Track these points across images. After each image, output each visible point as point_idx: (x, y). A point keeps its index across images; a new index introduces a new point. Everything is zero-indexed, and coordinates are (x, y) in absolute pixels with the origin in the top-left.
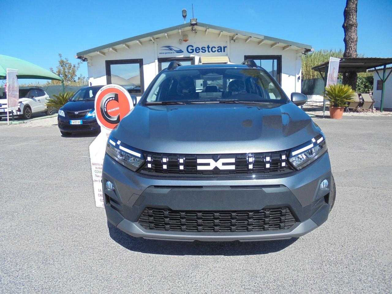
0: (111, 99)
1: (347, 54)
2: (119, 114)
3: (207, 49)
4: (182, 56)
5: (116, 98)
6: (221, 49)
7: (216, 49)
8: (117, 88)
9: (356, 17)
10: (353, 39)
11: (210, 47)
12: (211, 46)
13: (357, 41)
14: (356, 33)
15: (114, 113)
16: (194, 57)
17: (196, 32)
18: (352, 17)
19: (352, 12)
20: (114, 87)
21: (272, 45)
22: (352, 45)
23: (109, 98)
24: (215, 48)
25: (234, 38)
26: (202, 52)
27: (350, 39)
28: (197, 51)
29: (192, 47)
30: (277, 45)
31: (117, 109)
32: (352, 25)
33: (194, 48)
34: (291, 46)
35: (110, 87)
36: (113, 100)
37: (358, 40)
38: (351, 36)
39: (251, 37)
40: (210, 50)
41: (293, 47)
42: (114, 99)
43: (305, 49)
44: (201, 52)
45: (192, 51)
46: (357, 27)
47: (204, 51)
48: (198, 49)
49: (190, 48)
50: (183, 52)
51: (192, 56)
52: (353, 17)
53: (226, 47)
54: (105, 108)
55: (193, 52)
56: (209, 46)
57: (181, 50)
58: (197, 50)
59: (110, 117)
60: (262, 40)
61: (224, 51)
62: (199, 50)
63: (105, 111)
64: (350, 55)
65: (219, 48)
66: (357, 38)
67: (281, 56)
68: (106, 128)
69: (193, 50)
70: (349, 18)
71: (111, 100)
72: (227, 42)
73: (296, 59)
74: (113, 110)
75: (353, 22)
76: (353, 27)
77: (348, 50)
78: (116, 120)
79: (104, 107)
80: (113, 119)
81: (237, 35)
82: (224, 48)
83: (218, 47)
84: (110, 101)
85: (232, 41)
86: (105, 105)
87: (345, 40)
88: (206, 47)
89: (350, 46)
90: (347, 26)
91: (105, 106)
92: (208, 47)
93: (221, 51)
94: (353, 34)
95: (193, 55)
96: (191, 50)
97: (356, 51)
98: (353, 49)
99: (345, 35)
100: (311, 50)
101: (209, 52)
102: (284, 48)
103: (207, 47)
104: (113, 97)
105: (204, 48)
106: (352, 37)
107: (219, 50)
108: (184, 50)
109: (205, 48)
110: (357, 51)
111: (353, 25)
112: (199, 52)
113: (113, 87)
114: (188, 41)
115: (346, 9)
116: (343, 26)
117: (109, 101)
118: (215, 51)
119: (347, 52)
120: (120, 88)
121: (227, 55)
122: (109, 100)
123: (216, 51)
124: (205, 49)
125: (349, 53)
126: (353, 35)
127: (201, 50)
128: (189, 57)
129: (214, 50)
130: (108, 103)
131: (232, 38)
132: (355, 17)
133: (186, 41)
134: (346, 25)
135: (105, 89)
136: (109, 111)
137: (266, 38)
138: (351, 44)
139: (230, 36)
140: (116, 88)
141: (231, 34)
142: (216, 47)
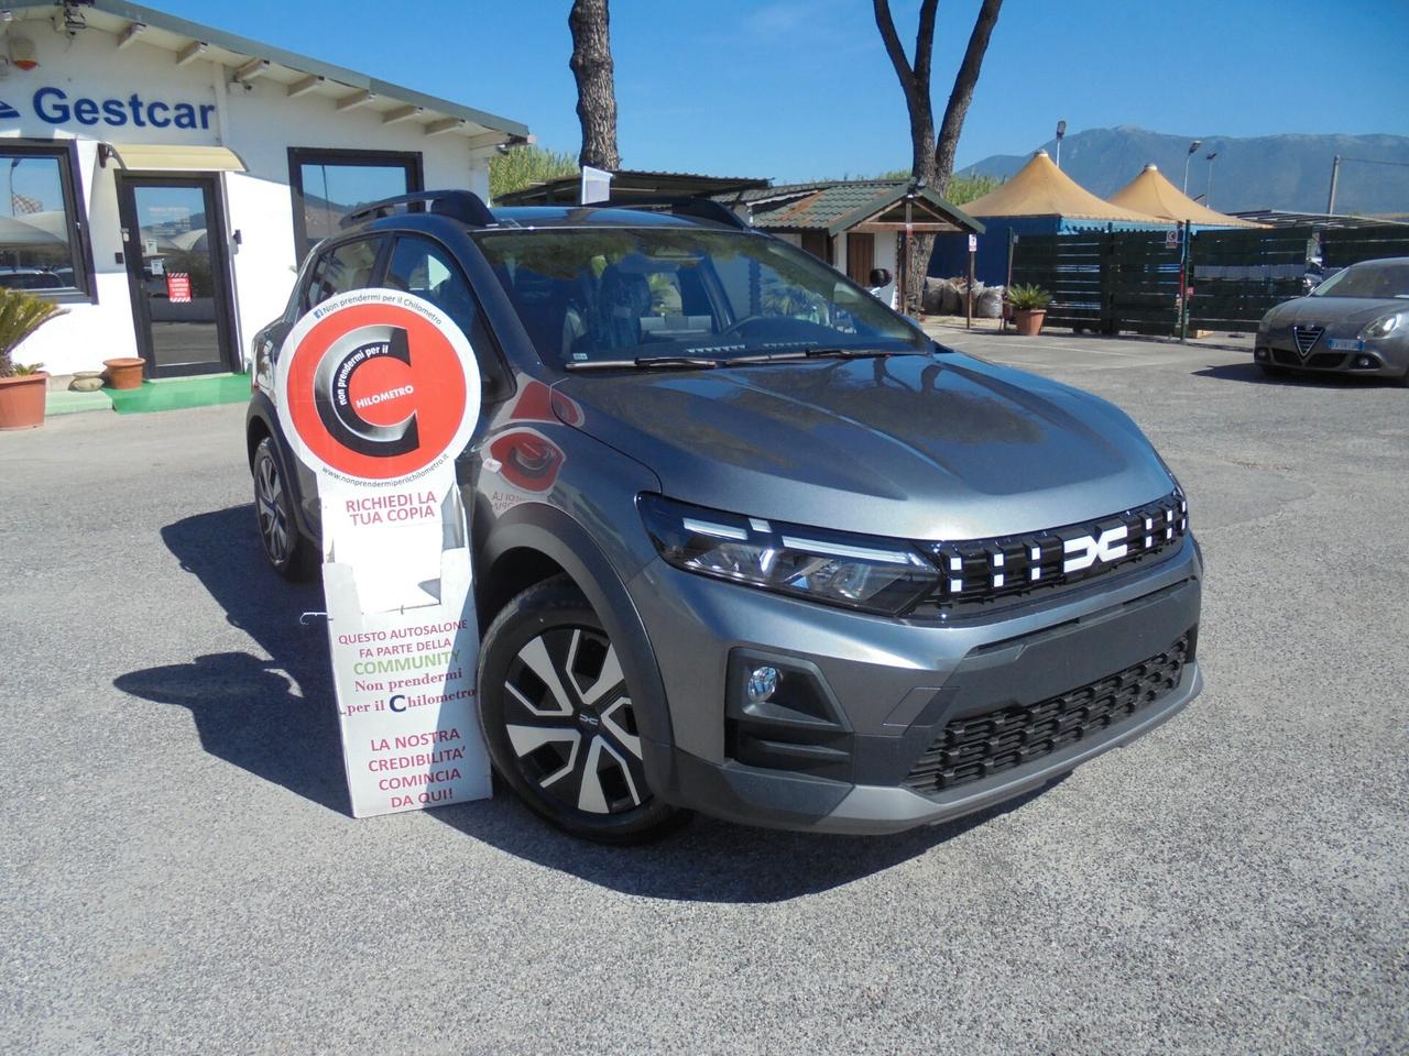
0: (369, 352)
1: (592, 155)
2: (415, 411)
3: (128, 111)
4: (15, 134)
5: (399, 346)
6: (192, 117)
7: (171, 114)
8: (402, 305)
9: (608, 39)
10: (605, 110)
11: (141, 104)
12: (146, 100)
13: (615, 116)
14: (613, 92)
15: (390, 411)
16: (73, 143)
17: (73, 33)
18: (596, 37)
19: (597, 23)
20: (387, 302)
21: (389, 115)
22: (604, 128)
23: (363, 348)
24: (165, 108)
25: (249, 77)
26: (108, 120)
27: (595, 108)
28: (87, 117)
29: (61, 95)
30: (417, 115)
31: (402, 393)
32: (599, 65)
33: (70, 102)
34: (463, 121)
35: (363, 302)
36: (380, 354)
37: (618, 112)
38: (600, 98)
39: (322, 78)
40: (144, 116)
41: (470, 127)
42: (385, 349)
43: (509, 135)
44: (102, 123)
45: (58, 114)
46: (612, 72)
47: (115, 118)
48: (86, 107)
49: (48, 102)
50: (15, 114)
51: (60, 134)
52: (599, 40)
53: (211, 108)
54: (341, 392)
55: (65, 117)
56: (140, 99)
57: (6, 107)
58: (84, 112)
59: (366, 428)
60: (364, 94)
61: (205, 125)
62: (94, 110)
63: (343, 402)
64: (599, 158)
65: (184, 111)
66: (615, 108)
67: (420, 153)
68: (347, 476)
69: (64, 109)
70: (589, 40)
71: (372, 356)
72: (212, 87)
73: (471, 169)
74: (384, 397)
75: (600, 54)
76: (603, 71)
77: (595, 144)
78: (398, 436)
79: (336, 387)
80: (384, 436)
81: (265, 65)
82: (205, 110)
83: (178, 107)
84: (366, 359)
85: (237, 88)
86: (343, 376)
87: (582, 111)
88: (125, 100)
89: (597, 129)
90: (584, 67)
91: (342, 384)
92: (135, 103)
93: (192, 124)
94: (605, 93)
95: (68, 130)
96: (56, 107)
97: (615, 148)
98: (607, 142)
99: (581, 94)
100: (529, 141)
101: (139, 123)
102: (430, 127)
103: (130, 104)
104: (380, 345)
105: (114, 107)
106: (603, 102)
107: (185, 121)
108: (24, 105)
109: (120, 104)
110: (618, 147)
111: (603, 63)
112: (94, 121)
113: (381, 302)
114: (36, 69)
115: (579, 9)
116: (574, 65)
117: (360, 360)
118: (166, 123)
119: (590, 150)
120: (417, 306)
121: (218, 142)
122: (359, 356)
123: (172, 125)
124: (121, 110)
125: (596, 152)
126: (604, 97)
127: (102, 114)
128: (51, 140)
129: (159, 115)
130: (353, 369)
131: (235, 75)
132: (604, 40)
133: (27, 65)
134: (580, 61)
135: (335, 310)
136: (361, 404)
137: (379, 86)
138: (599, 125)
139: (225, 66)
140: (395, 303)
141: (236, 59)
142: (171, 105)
